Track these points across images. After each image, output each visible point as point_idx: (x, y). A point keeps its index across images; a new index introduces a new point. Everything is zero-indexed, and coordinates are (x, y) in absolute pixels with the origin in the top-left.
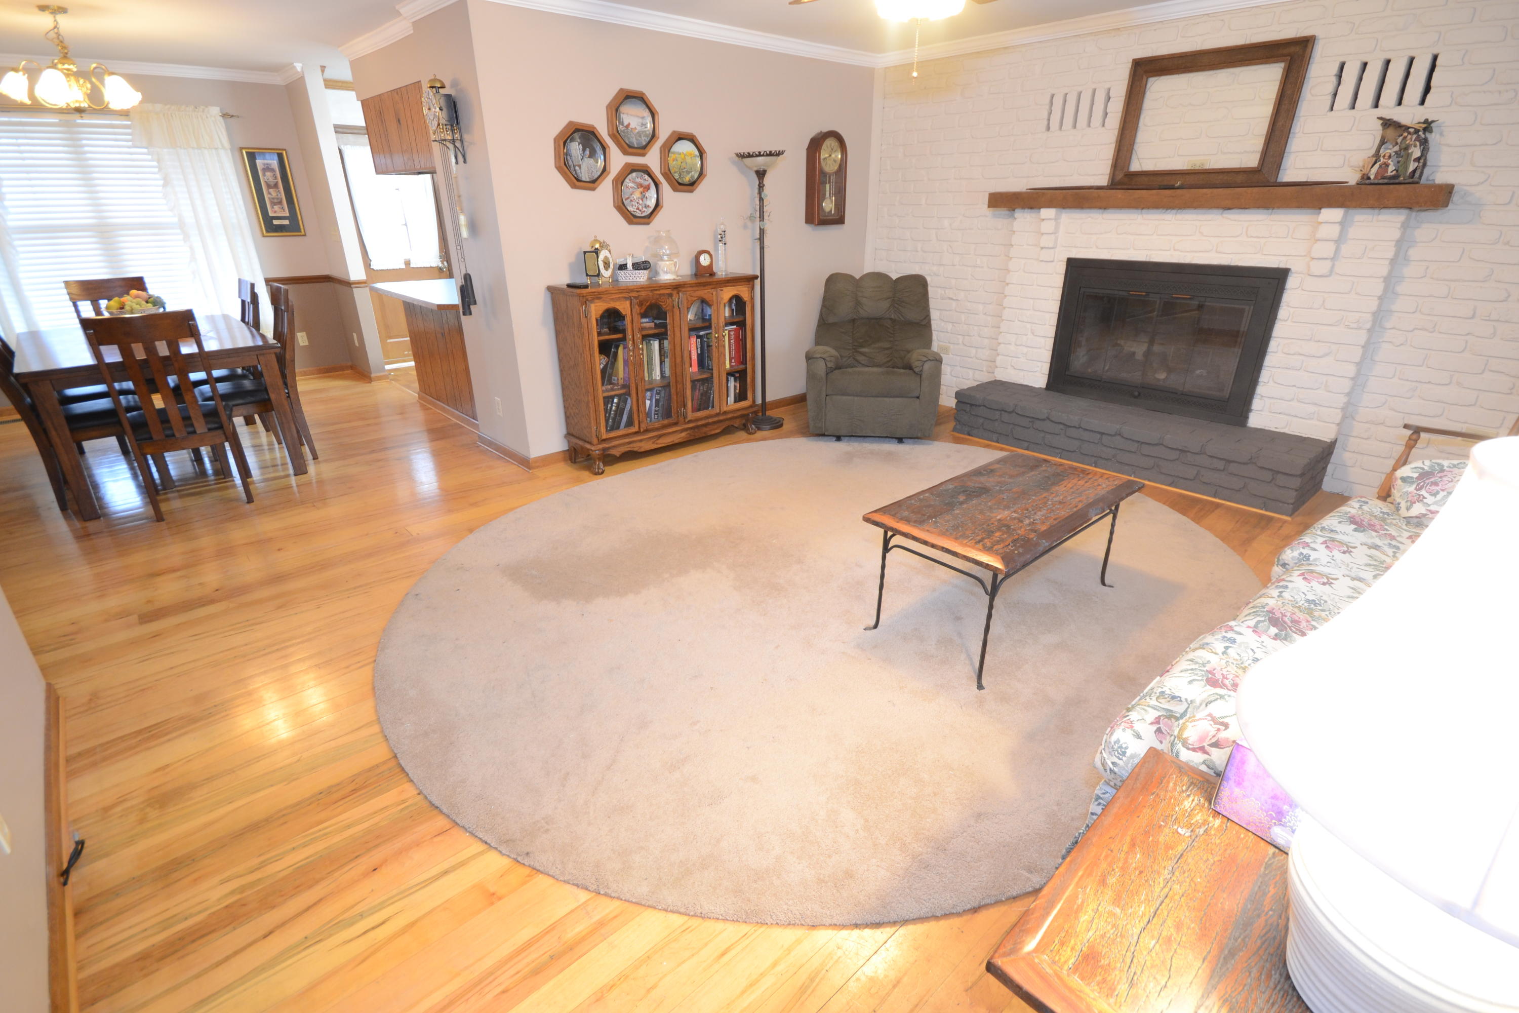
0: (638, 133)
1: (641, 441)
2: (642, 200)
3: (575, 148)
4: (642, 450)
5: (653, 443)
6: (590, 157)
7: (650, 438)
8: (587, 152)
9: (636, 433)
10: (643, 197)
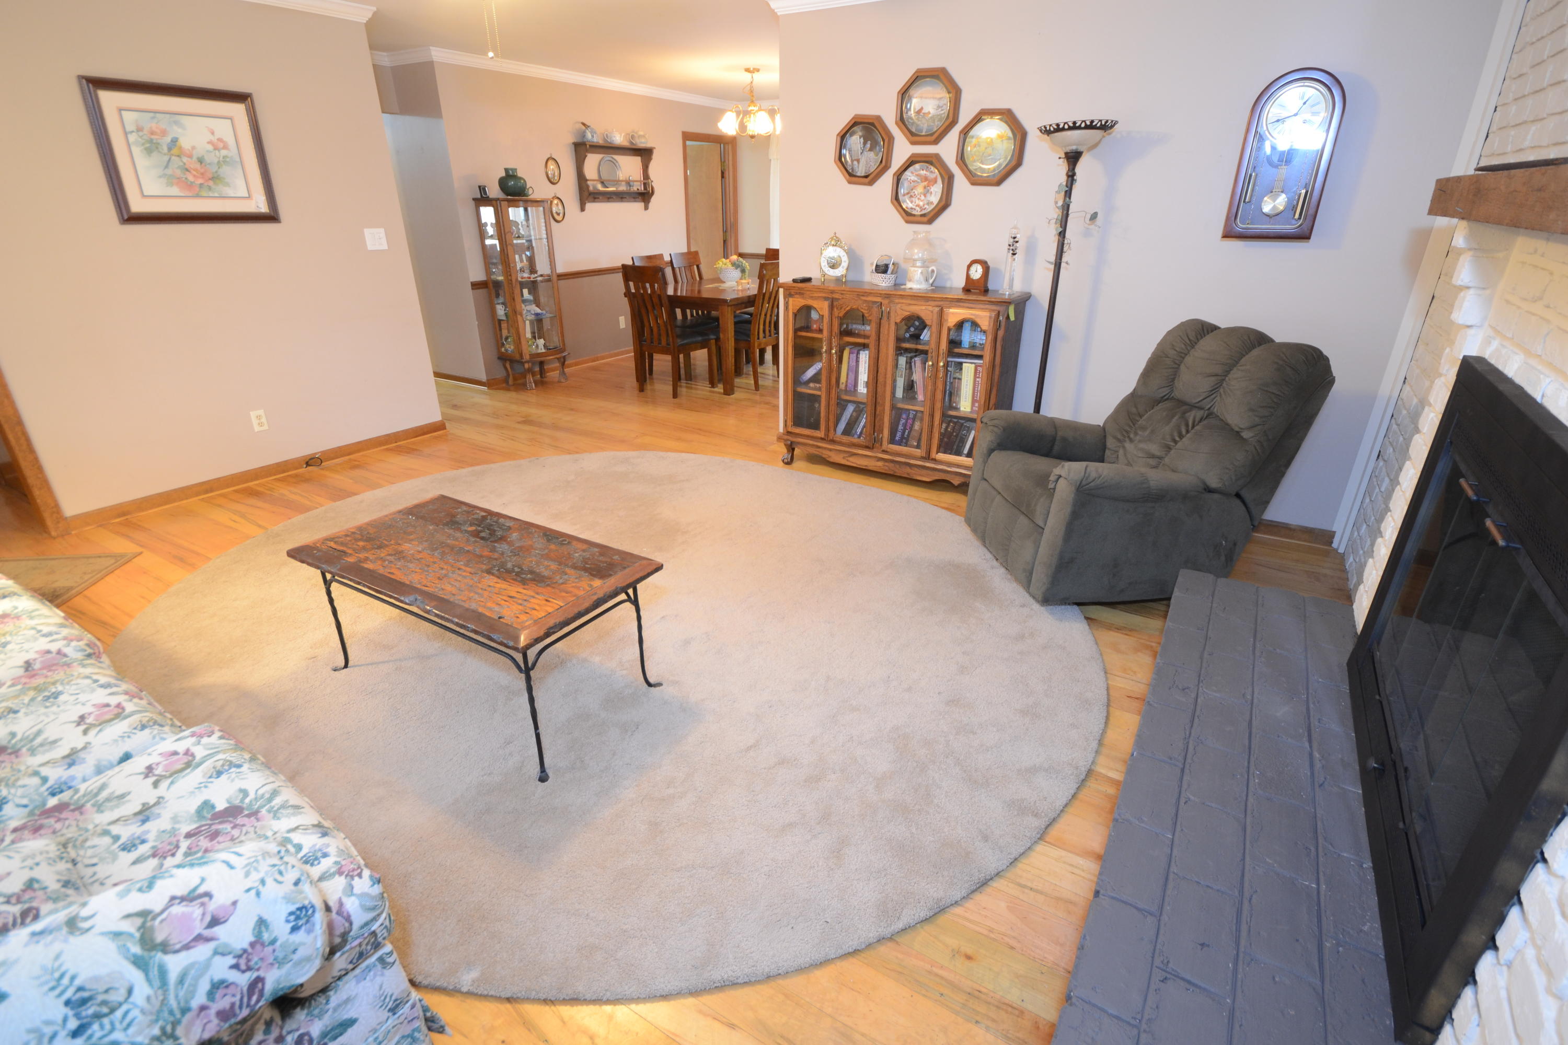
0: (931, 118)
1: (830, 450)
2: (925, 195)
3: (855, 141)
4: (831, 460)
5: (844, 458)
6: (871, 150)
7: (845, 452)
8: (868, 145)
9: (822, 439)
10: (926, 192)
